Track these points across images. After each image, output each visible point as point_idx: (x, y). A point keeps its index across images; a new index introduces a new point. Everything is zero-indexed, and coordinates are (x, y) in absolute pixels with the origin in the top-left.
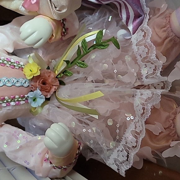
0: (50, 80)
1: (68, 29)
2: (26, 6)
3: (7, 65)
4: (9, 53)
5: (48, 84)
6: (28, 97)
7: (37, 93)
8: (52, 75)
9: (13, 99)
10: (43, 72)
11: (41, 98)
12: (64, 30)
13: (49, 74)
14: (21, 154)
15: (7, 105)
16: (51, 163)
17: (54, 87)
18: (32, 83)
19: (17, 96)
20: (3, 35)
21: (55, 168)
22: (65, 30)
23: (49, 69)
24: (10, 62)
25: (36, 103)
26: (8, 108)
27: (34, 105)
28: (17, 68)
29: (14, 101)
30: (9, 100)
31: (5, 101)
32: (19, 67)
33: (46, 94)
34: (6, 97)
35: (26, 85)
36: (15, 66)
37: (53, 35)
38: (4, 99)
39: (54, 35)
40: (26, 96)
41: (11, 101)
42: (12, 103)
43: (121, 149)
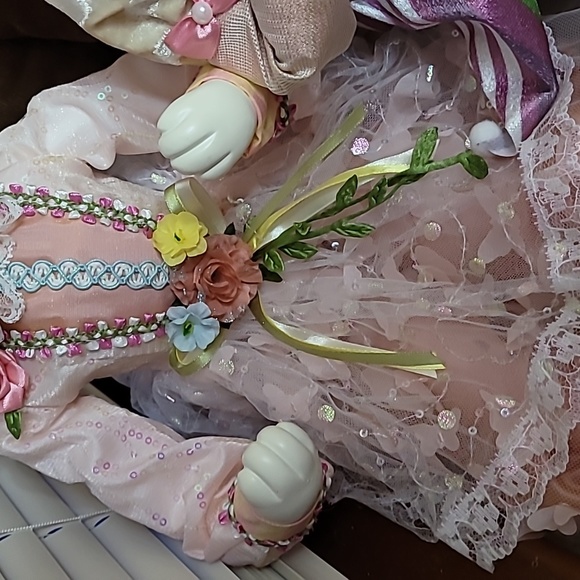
0: (235, 267)
1: (294, 107)
2: (176, 44)
3: (103, 220)
5: (228, 279)
6: (166, 318)
7: (196, 313)
8: (245, 254)
9: (121, 329)
10: (214, 242)
11: (208, 327)
12: (283, 115)
13: (233, 248)
15: (102, 347)
16: (242, 530)
17: (247, 288)
18: (181, 278)
19: (133, 320)
22: (287, 112)
23: (234, 233)
24: (111, 209)
25: (191, 339)
26: (104, 354)
27: (183, 344)
28: (134, 228)
29: (125, 334)
30: (110, 332)
31: (98, 335)
32: (140, 226)
33: (220, 309)
34: (101, 323)
35: (161, 281)
36: (125, 223)
37: (255, 136)
38: (95, 328)
39: (259, 136)
40: (160, 316)
41: (116, 334)
42: (119, 341)
43: (480, 499)
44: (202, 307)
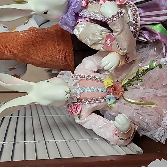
0: (119, 88)
1: (129, 58)
3: (94, 80)
4: (95, 72)
5: (117, 90)
6: (106, 98)
7: (111, 96)
8: (120, 86)
9: (97, 99)
10: (114, 83)
11: (113, 99)
12: (126, 59)
13: (118, 85)
14: (102, 130)
15: (94, 103)
16: (118, 136)
17: (121, 92)
18: (108, 90)
19: (100, 98)
20: (91, 61)
21: (121, 139)
22: (127, 59)
23: (118, 82)
24: (96, 78)
25: (111, 102)
26: (95, 104)
27: (109, 103)
28: (100, 81)
29: (98, 100)
30: (95, 100)
31: (93, 100)
32: (101, 81)
33: (116, 96)
34: (93, 98)
35: (104, 91)
36: (98, 80)
37: (119, 63)
38: (93, 99)
39: (120, 63)
40: (105, 97)
41: (96, 100)
42: (97, 102)
43: (161, 129)
44: (112, 95)
